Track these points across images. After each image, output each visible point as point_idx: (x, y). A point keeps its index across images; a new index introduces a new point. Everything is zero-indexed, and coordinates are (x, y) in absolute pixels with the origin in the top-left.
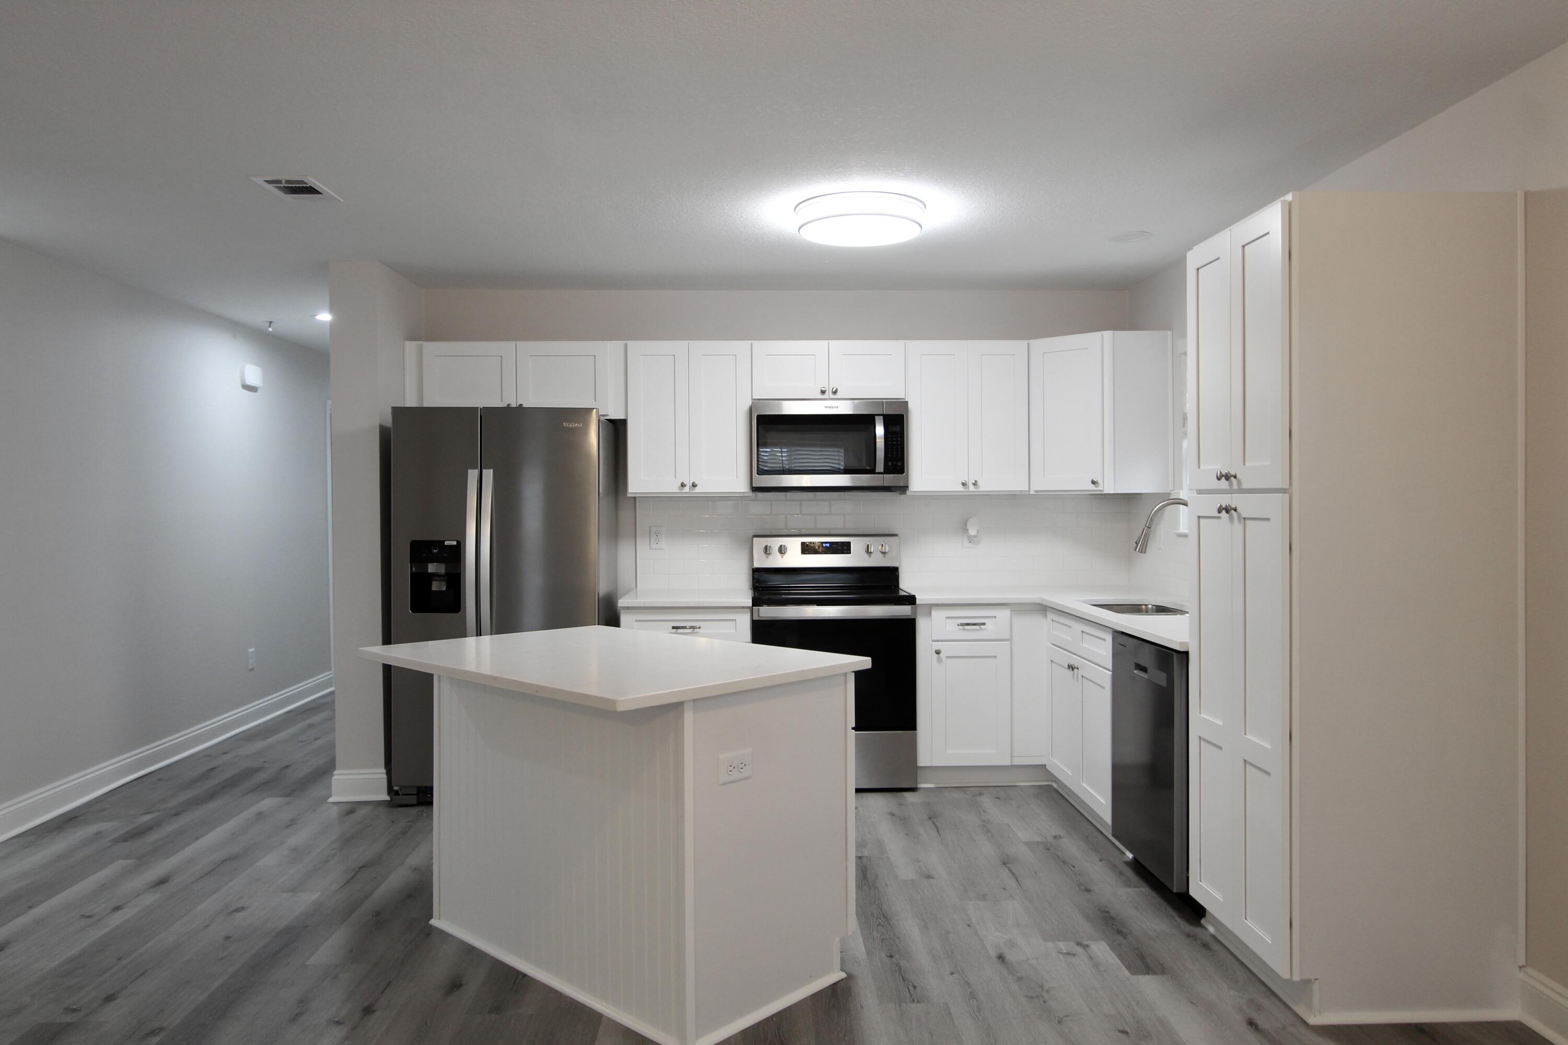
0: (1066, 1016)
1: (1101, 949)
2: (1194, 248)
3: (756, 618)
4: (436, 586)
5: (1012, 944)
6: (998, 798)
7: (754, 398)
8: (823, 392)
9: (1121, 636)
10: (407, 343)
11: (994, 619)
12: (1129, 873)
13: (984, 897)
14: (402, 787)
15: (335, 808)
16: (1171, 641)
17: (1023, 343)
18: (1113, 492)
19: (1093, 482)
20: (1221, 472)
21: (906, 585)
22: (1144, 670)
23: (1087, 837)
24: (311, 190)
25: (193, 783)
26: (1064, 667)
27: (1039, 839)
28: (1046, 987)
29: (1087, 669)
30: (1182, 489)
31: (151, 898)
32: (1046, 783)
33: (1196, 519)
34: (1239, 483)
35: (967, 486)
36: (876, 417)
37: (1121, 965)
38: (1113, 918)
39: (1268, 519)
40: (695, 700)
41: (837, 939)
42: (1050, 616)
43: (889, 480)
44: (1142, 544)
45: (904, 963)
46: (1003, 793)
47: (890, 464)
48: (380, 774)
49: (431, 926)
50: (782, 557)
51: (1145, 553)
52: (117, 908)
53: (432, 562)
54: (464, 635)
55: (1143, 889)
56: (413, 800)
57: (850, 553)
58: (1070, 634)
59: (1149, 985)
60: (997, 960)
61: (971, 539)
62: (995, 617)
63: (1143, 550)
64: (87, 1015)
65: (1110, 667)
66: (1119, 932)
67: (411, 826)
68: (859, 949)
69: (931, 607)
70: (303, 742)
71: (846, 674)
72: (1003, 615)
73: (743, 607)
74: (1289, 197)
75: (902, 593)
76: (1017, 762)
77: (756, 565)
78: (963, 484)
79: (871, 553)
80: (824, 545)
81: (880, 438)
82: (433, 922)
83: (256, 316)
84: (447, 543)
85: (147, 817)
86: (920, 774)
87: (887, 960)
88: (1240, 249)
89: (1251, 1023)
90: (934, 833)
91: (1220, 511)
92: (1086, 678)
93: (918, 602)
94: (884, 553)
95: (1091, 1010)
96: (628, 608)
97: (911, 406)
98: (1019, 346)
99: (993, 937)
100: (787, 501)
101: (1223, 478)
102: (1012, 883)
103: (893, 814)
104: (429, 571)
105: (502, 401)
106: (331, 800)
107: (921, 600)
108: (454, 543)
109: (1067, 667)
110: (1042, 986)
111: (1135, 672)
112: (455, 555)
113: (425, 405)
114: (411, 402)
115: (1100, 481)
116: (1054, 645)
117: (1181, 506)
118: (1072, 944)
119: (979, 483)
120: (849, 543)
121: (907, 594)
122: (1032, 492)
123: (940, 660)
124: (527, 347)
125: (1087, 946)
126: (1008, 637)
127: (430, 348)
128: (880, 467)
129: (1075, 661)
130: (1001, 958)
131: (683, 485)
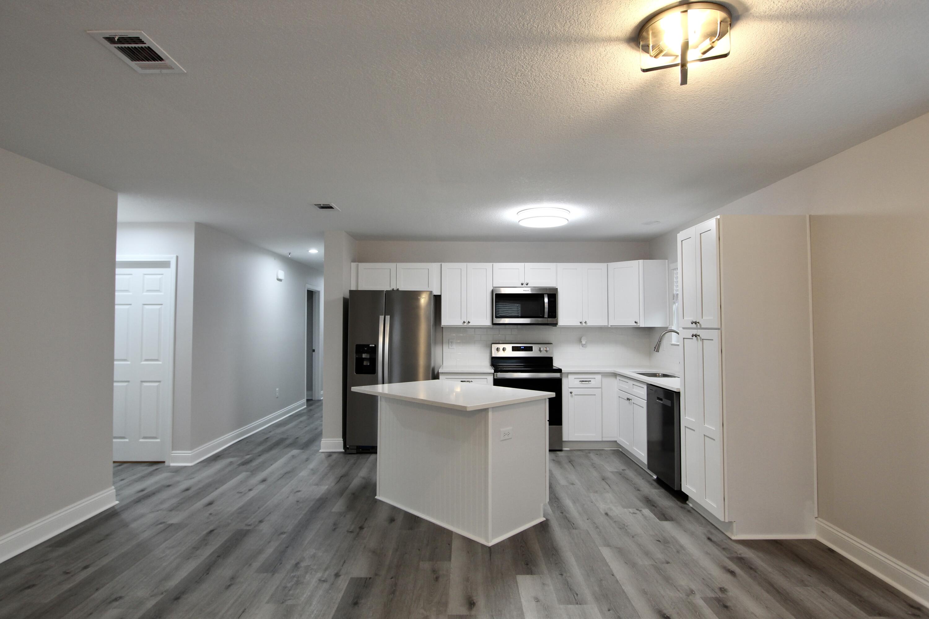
0: (635, 535)
1: (647, 512)
2: (680, 232)
3: (495, 378)
4: (365, 363)
5: (611, 509)
6: (597, 454)
7: (494, 286)
8: (522, 284)
9: (651, 387)
10: (352, 263)
11: (594, 379)
12: (655, 484)
13: (596, 492)
14: (350, 446)
15: (323, 454)
16: (672, 388)
17: (605, 264)
18: (644, 327)
19: (636, 322)
20: (693, 321)
21: (556, 364)
22: (661, 400)
23: (636, 470)
24: (331, 208)
25: (261, 444)
26: (625, 400)
27: (616, 470)
28: (626, 525)
29: (635, 400)
30: (673, 325)
31: (262, 486)
32: (616, 449)
33: (683, 339)
34: (700, 325)
35: (582, 324)
36: (545, 295)
37: (655, 517)
38: (650, 500)
39: (712, 340)
40: (493, 408)
41: (542, 505)
42: (618, 378)
43: (550, 320)
44: (657, 348)
45: (567, 515)
46: (599, 452)
47: (550, 314)
48: (341, 441)
49: (376, 499)
50: (504, 352)
51: (658, 352)
52: (250, 490)
53: (364, 353)
54: (377, 384)
55: (661, 490)
56: (355, 451)
57: (532, 351)
58: (628, 386)
59: (667, 525)
60: (605, 515)
61: (583, 346)
62: (595, 378)
63: (658, 351)
64: (255, 527)
65: (646, 399)
66: (653, 506)
67: (356, 462)
68: (549, 510)
69: (568, 374)
70: (300, 428)
71: (545, 399)
72: (598, 377)
73: (490, 373)
74: (718, 217)
75: (554, 368)
76: (604, 439)
77: (493, 355)
78: (581, 323)
79: (541, 351)
80: (522, 347)
81: (546, 303)
82: (376, 497)
83: (284, 250)
84: (370, 345)
85: (248, 457)
86: (564, 444)
87: (561, 514)
88: (699, 235)
89: (709, 539)
90: (572, 467)
91: (693, 336)
92: (635, 404)
93: (563, 372)
94: (546, 351)
95: (645, 533)
96: (443, 373)
97: (558, 290)
98: (603, 266)
99: (602, 507)
100: (506, 329)
101: (694, 323)
102: (607, 487)
103: (554, 460)
104: (363, 357)
105: (390, 287)
106: (321, 451)
107: (564, 371)
108: (374, 346)
109: (626, 399)
110: (624, 525)
111: (657, 400)
112: (374, 350)
113: (359, 290)
114: (353, 288)
115: (638, 322)
116: (620, 390)
117: (673, 332)
118: (635, 509)
119: (587, 322)
120: (532, 347)
121: (557, 368)
122: (609, 326)
123: (572, 396)
124: (400, 265)
125: (641, 510)
126: (600, 387)
127: (362, 265)
128: (546, 315)
129: (630, 396)
130: (607, 514)
131: (464, 322)
